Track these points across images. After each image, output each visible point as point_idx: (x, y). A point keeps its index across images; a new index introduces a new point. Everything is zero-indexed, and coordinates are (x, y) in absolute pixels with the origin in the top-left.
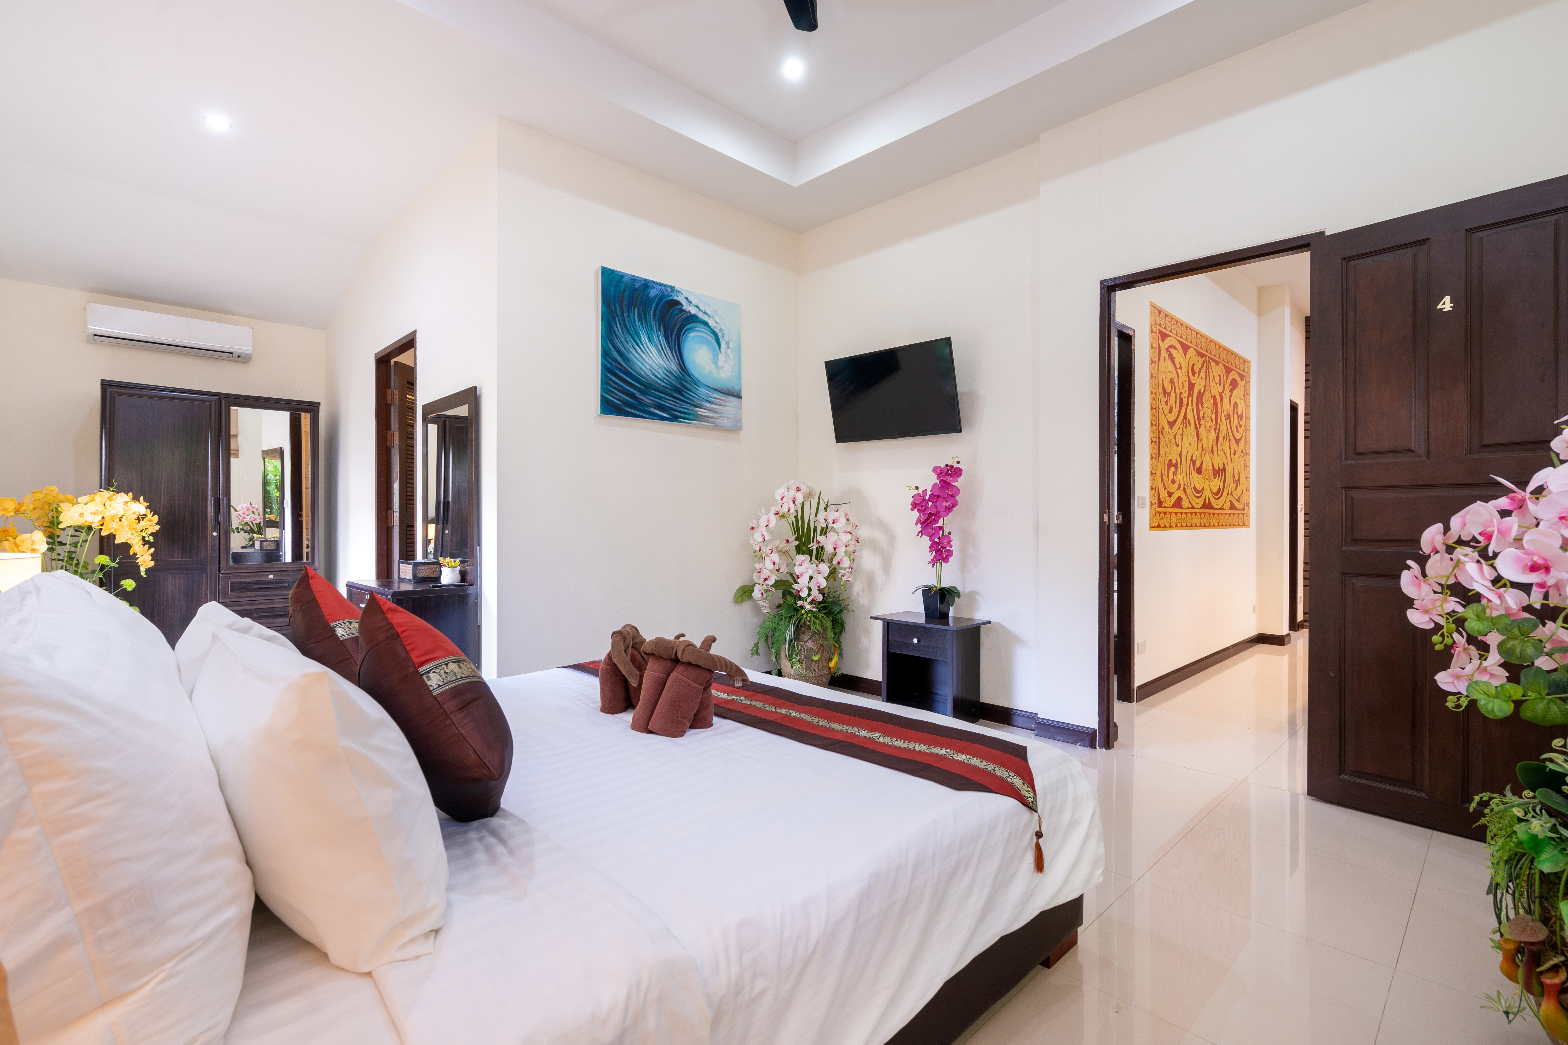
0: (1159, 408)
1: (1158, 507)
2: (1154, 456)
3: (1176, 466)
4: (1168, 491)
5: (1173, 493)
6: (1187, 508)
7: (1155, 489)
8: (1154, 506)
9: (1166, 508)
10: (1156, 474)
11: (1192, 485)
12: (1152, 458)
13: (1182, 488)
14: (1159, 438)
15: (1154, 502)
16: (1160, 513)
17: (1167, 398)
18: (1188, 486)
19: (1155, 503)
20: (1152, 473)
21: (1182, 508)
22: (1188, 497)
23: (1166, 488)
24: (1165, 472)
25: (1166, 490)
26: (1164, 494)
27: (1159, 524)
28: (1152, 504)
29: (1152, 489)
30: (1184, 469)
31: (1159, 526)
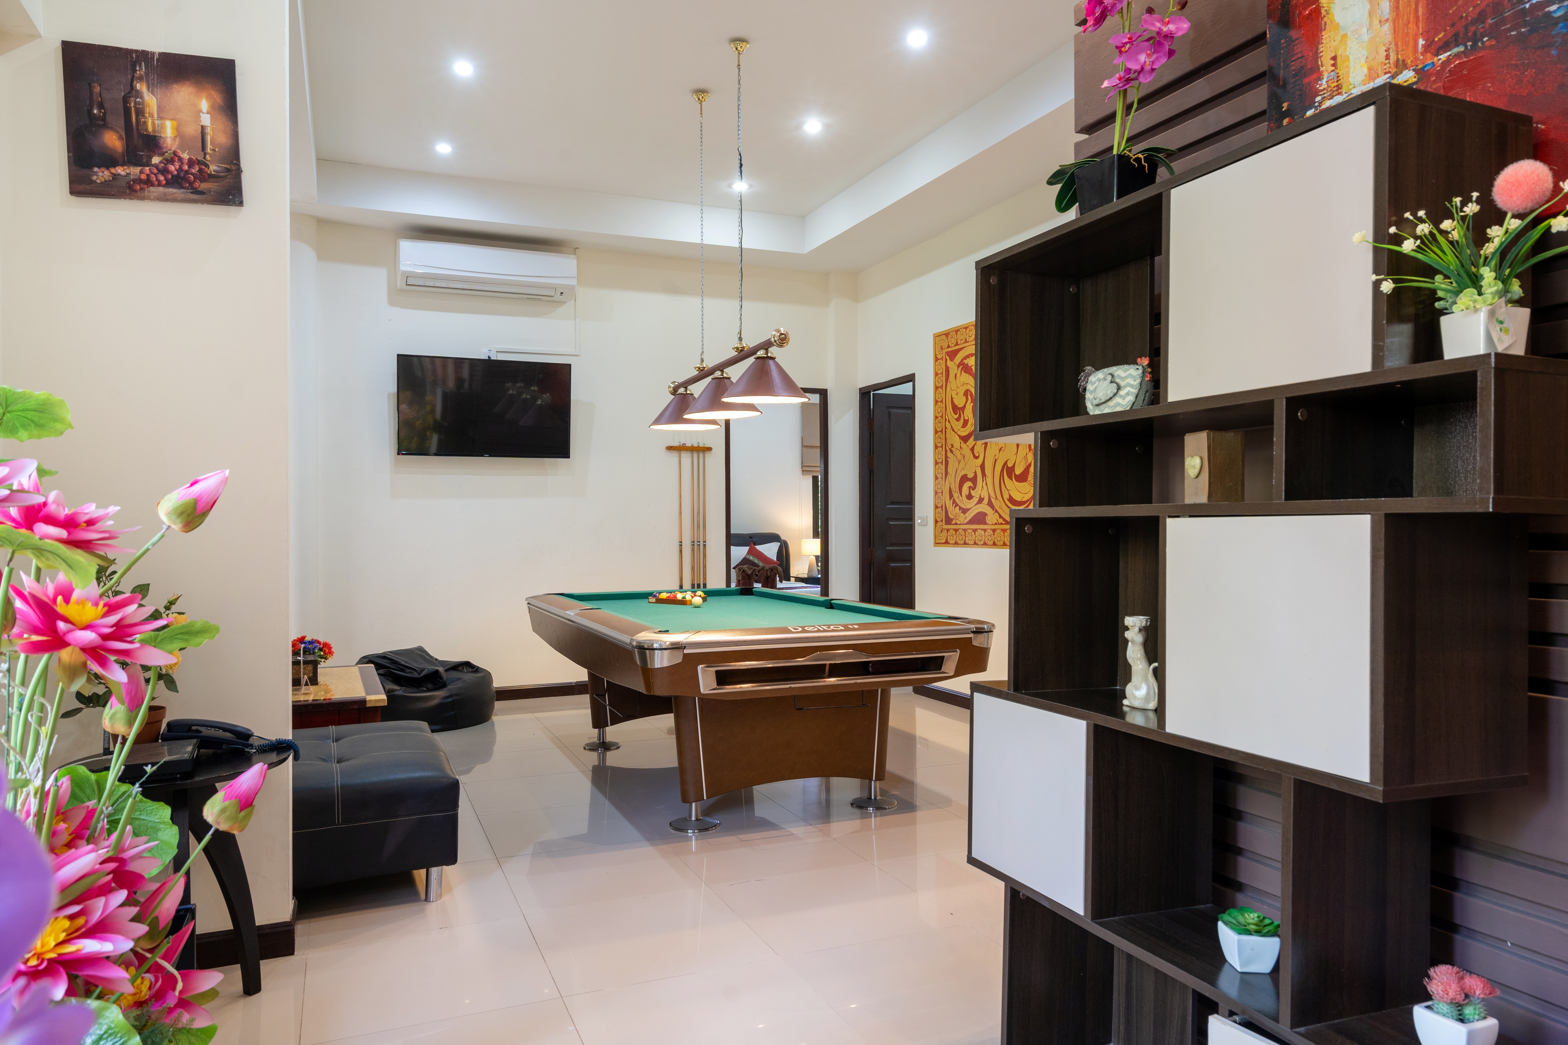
0: (946, 428)
1: (945, 524)
2: (939, 476)
3: (974, 480)
4: (960, 508)
5: (969, 509)
6: (996, 524)
7: (942, 507)
8: (939, 524)
9: (957, 524)
10: (942, 492)
11: (1006, 496)
12: (936, 478)
13: (986, 501)
14: (946, 457)
15: (939, 520)
16: (948, 530)
17: (960, 414)
18: (996, 498)
19: (942, 521)
20: (936, 493)
21: (985, 523)
22: (996, 511)
23: (957, 505)
24: (955, 488)
25: (958, 507)
26: (953, 512)
27: (947, 540)
28: (936, 522)
29: (936, 507)
30: (989, 480)
31: (947, 542)
